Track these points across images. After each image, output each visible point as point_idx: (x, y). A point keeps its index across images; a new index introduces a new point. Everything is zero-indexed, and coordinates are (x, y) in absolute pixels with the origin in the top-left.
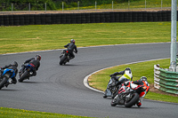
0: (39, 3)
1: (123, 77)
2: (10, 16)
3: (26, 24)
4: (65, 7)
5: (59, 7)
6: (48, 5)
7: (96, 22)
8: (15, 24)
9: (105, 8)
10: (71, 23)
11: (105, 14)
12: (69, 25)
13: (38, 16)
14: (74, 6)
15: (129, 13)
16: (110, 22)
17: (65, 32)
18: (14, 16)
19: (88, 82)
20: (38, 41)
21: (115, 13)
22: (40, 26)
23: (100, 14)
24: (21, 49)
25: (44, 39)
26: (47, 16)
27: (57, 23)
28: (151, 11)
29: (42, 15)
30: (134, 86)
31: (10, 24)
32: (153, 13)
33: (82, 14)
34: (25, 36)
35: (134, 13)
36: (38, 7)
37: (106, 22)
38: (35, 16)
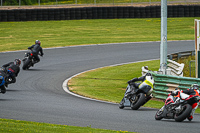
1: (144, 83)
4: (41, 2)
5: (35, 2)
15: (114, 8)
17: (41, 30)
21: (98, 8)
22: (13, 23)
25: (18, 38)
27: (32, 20)
28: (138, 6)
30: (185, 96)
32: (141, 9)
35: (119, 8)
36: (12, 2)
38: (7, 12)
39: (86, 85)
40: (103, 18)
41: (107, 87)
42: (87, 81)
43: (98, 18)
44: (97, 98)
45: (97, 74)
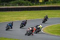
0: (27, 3)
1: (39, 27)
2: (16, 8)
3: (22, 10)
4: (35, 5)
5: (33, 5)
6: (29, 4)
7: (46, 10)
8: (18, 11)
9: (49, 5)
10: (37, 10)
11: (49, 7)
12: (37, 11)
13: (26, 8)
14: (38, 4)
15: (57, 7)
16: (50, 10)
18: (18, 8)
19: (43, 30)
20: (26, 16)
22: (27, 11)
23: (47, 7)
24: (20, 19)
25: (28, 16)
26: (29, 8)
27: (32, 10)
29: (27, 8)
31: (17, 11)
33: (41, 7)
34: (22, 15)
36: (26, 5)
37: (49, 10)
39: (48, 30)
40: (54, 10)
41: (55, 30)
42: (49, 29)
43: (52, 10)
44: (52, 34)
45: (52, 27)
